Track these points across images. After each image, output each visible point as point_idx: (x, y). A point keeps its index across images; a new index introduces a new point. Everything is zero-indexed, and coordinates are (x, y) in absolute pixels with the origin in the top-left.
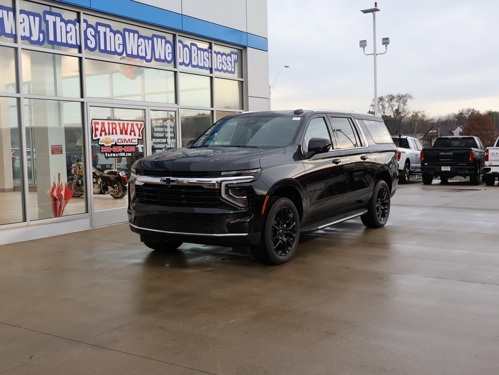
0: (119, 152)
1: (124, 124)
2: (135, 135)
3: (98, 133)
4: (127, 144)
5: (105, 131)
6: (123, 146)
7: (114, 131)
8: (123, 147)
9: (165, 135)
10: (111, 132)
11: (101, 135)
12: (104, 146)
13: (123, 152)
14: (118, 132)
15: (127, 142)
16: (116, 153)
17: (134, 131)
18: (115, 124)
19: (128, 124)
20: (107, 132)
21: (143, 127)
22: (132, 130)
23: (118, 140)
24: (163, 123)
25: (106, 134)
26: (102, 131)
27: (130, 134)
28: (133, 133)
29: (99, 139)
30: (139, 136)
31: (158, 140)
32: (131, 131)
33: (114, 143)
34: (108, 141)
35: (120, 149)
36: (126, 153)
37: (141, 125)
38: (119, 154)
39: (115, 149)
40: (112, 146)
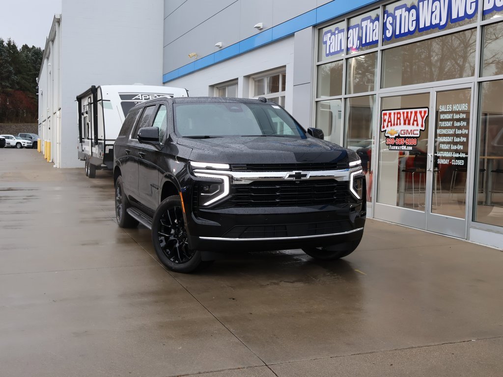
0: (401, 145)
1: (407, 113)
2: (417, 125)
3: (386, 124)
4: (409, 136)
5: (391, 122)
6: (405, 138)
7: (399, 121)
8: (405, 140)
9: (453, 124)
10: (396, 123)
11: (387, 126)
12: (389, 138)
13: (405, 144)
14: (402, 122)
15: (409, 134)
16: (398, 145)
17: (417, 121)
18: (399, 113)
19: (411, 113)
20: (393, 123)
21: (427, 115)
22: (416, 119)
23: (401, 130)
24: (452, 107)
25: (391, 125)
26: (388, 122)
27: (413, 124)
28: (415, 123)
29: (385, 131)
30: (422, 126)
31: (444, 131)
32: (414, 120)
33: (397, 135)
34: (393, 132)
35: (402, 141)
36: (407, 146)
37: (425, 112)
38: (401, 147)
39: (398, 141)
40: (396, 137)
